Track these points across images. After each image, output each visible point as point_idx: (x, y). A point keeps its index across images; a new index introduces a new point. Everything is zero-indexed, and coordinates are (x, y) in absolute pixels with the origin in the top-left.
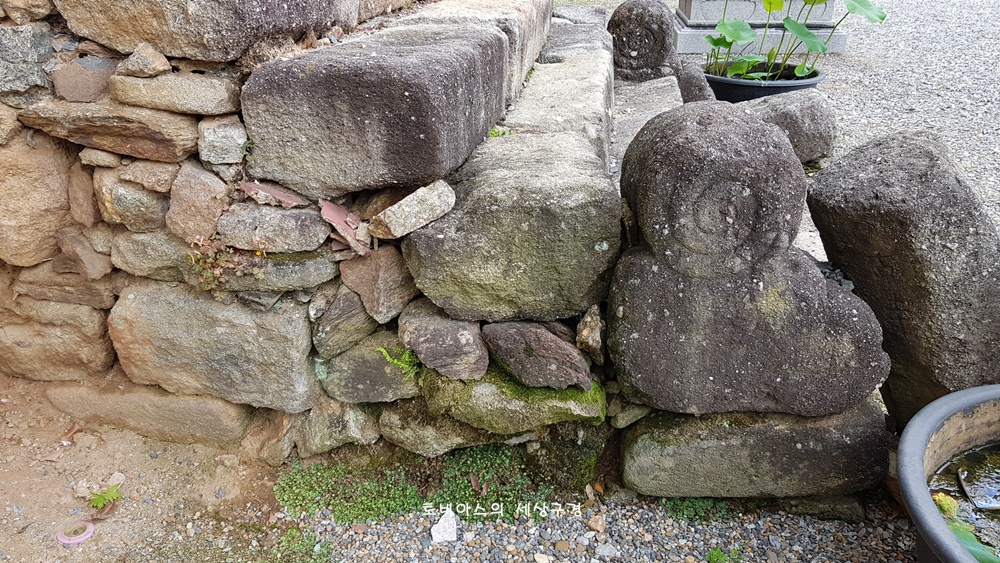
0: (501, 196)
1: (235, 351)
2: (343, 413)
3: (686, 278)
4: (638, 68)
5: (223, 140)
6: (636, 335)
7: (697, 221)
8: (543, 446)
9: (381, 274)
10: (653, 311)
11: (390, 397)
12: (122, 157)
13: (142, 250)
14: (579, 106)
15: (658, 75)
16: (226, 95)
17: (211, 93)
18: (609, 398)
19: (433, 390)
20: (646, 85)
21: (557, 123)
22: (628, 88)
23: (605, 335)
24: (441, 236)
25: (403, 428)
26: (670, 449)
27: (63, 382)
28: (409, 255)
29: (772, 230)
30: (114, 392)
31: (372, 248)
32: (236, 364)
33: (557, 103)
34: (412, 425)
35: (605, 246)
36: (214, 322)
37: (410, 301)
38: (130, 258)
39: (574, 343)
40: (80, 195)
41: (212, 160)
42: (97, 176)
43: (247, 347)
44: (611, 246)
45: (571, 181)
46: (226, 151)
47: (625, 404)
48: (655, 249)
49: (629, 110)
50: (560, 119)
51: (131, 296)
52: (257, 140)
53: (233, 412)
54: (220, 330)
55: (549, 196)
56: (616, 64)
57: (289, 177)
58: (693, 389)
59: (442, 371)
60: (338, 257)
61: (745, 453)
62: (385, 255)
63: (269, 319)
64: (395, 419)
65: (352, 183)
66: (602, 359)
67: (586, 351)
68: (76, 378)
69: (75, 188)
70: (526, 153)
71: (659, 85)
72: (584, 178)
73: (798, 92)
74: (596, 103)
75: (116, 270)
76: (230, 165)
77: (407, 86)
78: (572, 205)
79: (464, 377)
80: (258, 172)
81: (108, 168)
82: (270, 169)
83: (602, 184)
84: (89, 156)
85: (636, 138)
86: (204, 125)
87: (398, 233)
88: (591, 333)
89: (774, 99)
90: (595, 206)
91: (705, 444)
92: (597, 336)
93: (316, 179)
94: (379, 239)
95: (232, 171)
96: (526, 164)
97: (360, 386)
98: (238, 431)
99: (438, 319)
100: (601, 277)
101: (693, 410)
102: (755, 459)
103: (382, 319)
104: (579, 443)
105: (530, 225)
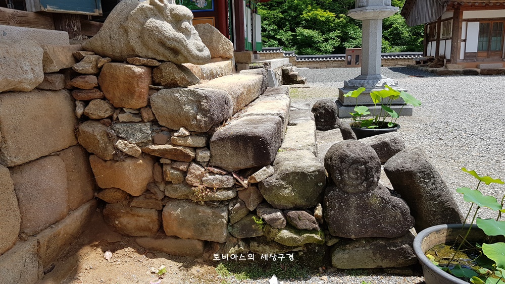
0: (289, 169)
1: (204, 221)
2: (238, 242)
3: (348, 193)
4: (324, 126)
5: (204, 155)
6: (333, 212)
7: (348, 175)
8: (304, 253)
9: (251, 194)
10: (338, 203)
11: (254, 236)
12: (172, 160)
13: (176, 190)
14: (306, 141)
15: (333, 128)
16: (205, 142)
17: (201, 142)
18: (325, 235)
19: (269, 232)
20: (328, 132)
21: (300, 147)
22: (321, 133)
23: (323, 212)
24: (271, 181)
25: (258, 246)
26: (347, 251)
27: (141, 237)
28: (261, 188)
29: (372, 177)
30: (160, 239)
31: (249, 186)
32: (205, 226)
33: (298, 140)
34: (261, 245)
35: (321, 184)
36: (199, 212)
37: (260, 204)
38: (172, 192)
39: (314, 216)
40: (157, 173)
41: (200, 161)
42: (164, 167)
43: (209, 220)
44: (323, 184)
45: (310, 164)
46: (205, 158)
47: (332, 237)
48: (337, 184)
49: (322, 141)
50: (301, 146)
51: (170, 205)
52: (214, 155)
53: (201, 244)
54: (200, 214)
55: (303, 168)
56: (316, 125)
57: (223, 165)
58: (353, 230)
59: (272, 225)
60: (238, 189)
61: (371, 251)
62: (252, 189)
63: (217, 211)
64: (256, 244)
65: (242, 167)
66: (322, 221)
67: (317, 218)
68: (146, 235)
69: (156, 170)
70: (293, 156)
71: (333, 132)
72: (313, 163)
73: (389, 133)
74: (312, 140)
75: (165, 196)
76: (205, 162)
77: (261, 138)
78: (311, 171)
79: (279, 227)
80: (213, 164)
81: (168, 164)
82: (217, 163)
83: (320, 165)
84: (162, 161)
85: (328, 151)
86: (198, 151)
87: (258, 180)
88: (319, 211)
89: (380, 136)
90: (318, 171)
91: (358, 249)
92: (321, 212)
93: (231, 166)
94: (251, 183)
95: (205, 164)
96: (294, 159)
97: (244, 232)
98: (202, 250)
99: (270, 209)
100: (321, 194)
101: (353, 237)
102: (374, 253)
103: (252, 209)
104: (317, 251)
105: (298, 177)
